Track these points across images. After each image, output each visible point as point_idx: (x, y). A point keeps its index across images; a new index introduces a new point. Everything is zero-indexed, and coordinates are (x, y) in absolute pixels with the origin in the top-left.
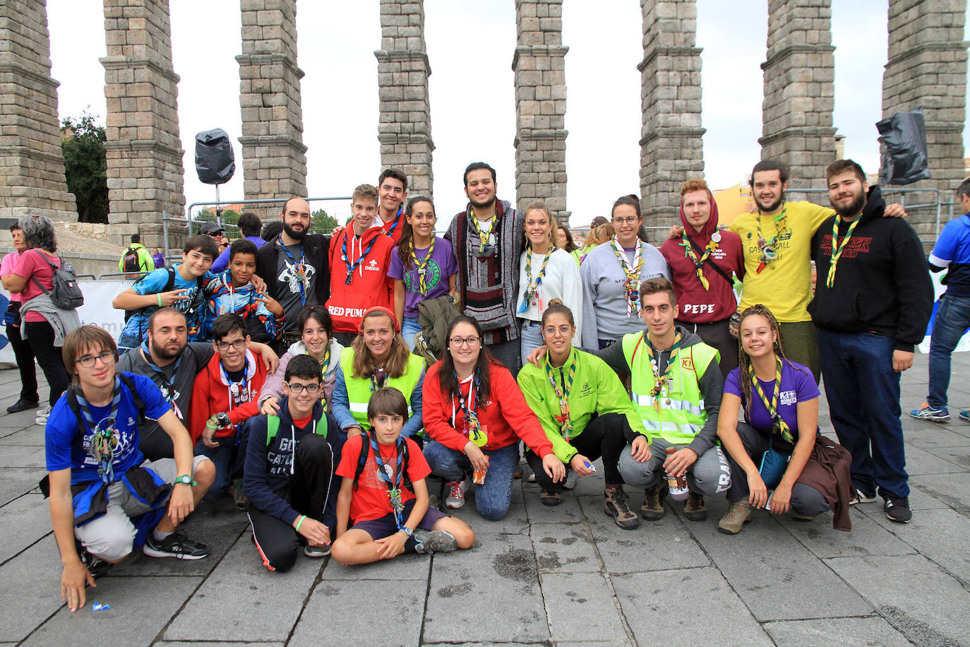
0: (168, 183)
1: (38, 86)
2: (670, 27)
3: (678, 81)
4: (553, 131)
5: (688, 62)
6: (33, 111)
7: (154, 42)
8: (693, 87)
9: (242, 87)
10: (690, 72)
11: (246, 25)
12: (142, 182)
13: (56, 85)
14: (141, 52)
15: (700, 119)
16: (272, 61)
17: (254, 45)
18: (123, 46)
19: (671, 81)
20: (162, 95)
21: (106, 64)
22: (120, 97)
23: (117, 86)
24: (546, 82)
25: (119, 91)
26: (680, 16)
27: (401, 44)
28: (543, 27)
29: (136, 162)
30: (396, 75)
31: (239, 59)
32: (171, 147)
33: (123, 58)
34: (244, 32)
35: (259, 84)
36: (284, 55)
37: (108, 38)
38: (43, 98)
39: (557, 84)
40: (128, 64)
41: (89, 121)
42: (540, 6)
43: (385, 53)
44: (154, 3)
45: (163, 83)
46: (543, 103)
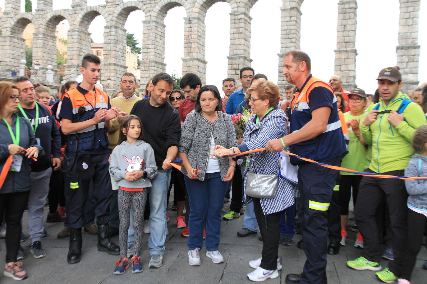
1: (160, 66)
2: (404, 37)
3: (407, 60)
4: (347, 84)
5: (412, 52)
7: (200, 51)
8: (415, 63)
9: (228, 68)
10: (414, 56)
11: (231, 45)
13: (165, 65)
14: (195, 55)
15: (417, 77)
16: (239, 58)
17: (233, 52)
18: (189, 53)
20: (201, 70)
21: (184, 60)
23: (186, 67)
24: (345, 63)
25: (186, 69)
26: (410, 31)
28: (346, 41)
31: (228, 58)
33: (189, 57)
34: (230, 47)
35: (234, 66)
36: (244, 56)
37: (184, 51)
39: (350, 64)
40: (190, 60)
41: (174, 76)
42: (345, 32)
43: (281, 54)
44: (200, 36)
45: (202, 65)
46: (344, 72)
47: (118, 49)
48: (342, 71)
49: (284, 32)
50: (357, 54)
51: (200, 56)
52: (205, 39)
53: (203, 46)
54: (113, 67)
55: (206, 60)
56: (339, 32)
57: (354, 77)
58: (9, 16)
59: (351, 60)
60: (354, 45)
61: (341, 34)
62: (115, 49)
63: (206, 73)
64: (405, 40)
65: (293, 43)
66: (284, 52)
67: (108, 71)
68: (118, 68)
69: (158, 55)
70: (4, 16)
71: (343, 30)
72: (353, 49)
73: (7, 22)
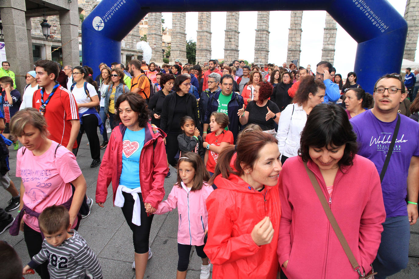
0: (208, 58)
1: (183, 35)
2: (329, 22)
3: (329, 37)
4: (295, 49)
5: (332, 32)
6: (182, 41)
7: (208, 26)
8: (333, 38)
9: (225, 37)
10: (333, 34)
12: (203, 58)
13: (186, 34)
14: (205, 29)
15: (334, 47)
16: (232, 31)
17: (228, 28)
18: (201, 27)
19: (327, 37)
20: (208, 38)
21: (198, 32)
22: (200, 39)
23: (199, 36)
24: (295, 37)
25: (199, 38)
27: (261, 27)
28: (296, 23)
29: (202, 53)
30: (259, 35)
31: (225, 31)
32: (209, 50)
33: (201, 30)
34: (226, 24)
35: (229, 36)
36: (235, 30)
37: (198, 26)
38: (184, 38)
39: (298, 37)
40: (202, 32)
41: (191, 41)
42: (295, 18)
43: (257, 29)
44: (208, 17)
45: (209, 35)
46: (294, 42)
47: (157, 25)
48: (293, 41)
49: (260, 16)
50: (302, 31)
51: (208, 30)
52: (211, 18)
53: (210, 23)
54: (154, 36)
55: (211, 32)
56: (292, 18)
57: (300, 46)
58: (89, 3)
59: (298, 35)
60: (301, 25)
61: (293, 19)
62: (155, 24)
63: (211, 40)
64: (329, 24)
65: (265, 23)
66: (259, 29)
67: (151, 38)
68: (157, 36)
69: (182, 28)
70: (86, 4)
71: (294, 16)
72: (300, 28)
73: (88, 8)
